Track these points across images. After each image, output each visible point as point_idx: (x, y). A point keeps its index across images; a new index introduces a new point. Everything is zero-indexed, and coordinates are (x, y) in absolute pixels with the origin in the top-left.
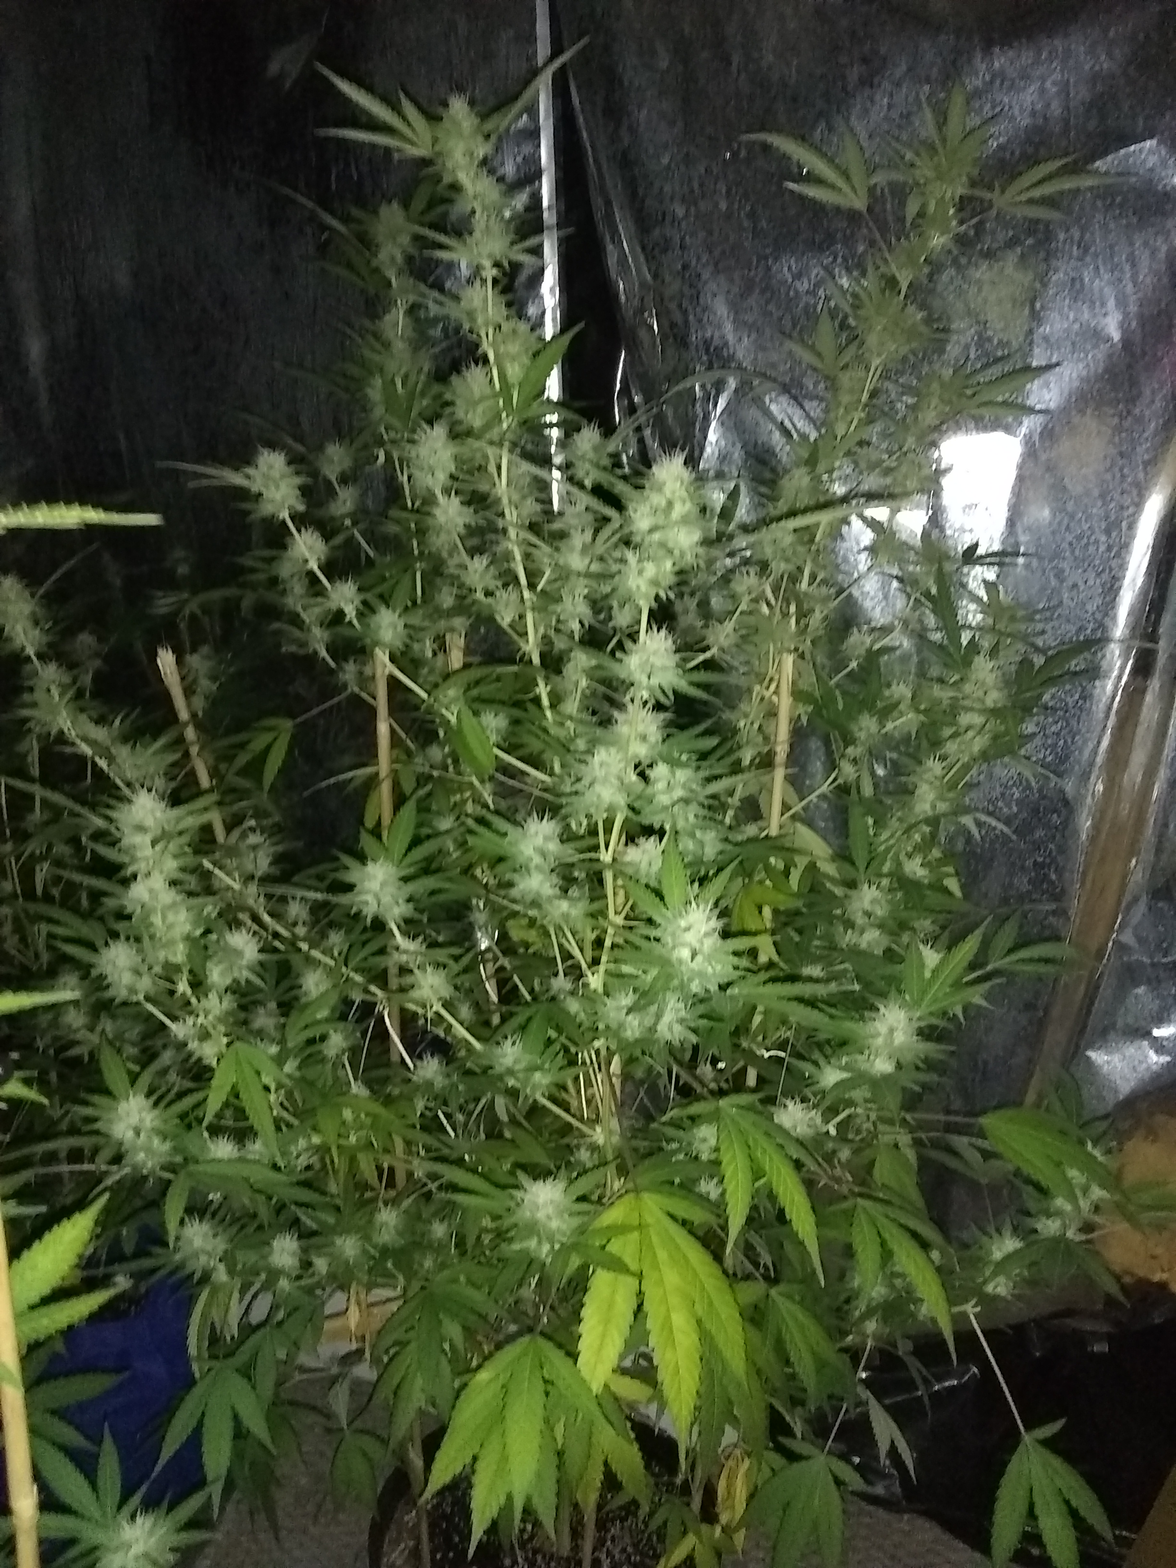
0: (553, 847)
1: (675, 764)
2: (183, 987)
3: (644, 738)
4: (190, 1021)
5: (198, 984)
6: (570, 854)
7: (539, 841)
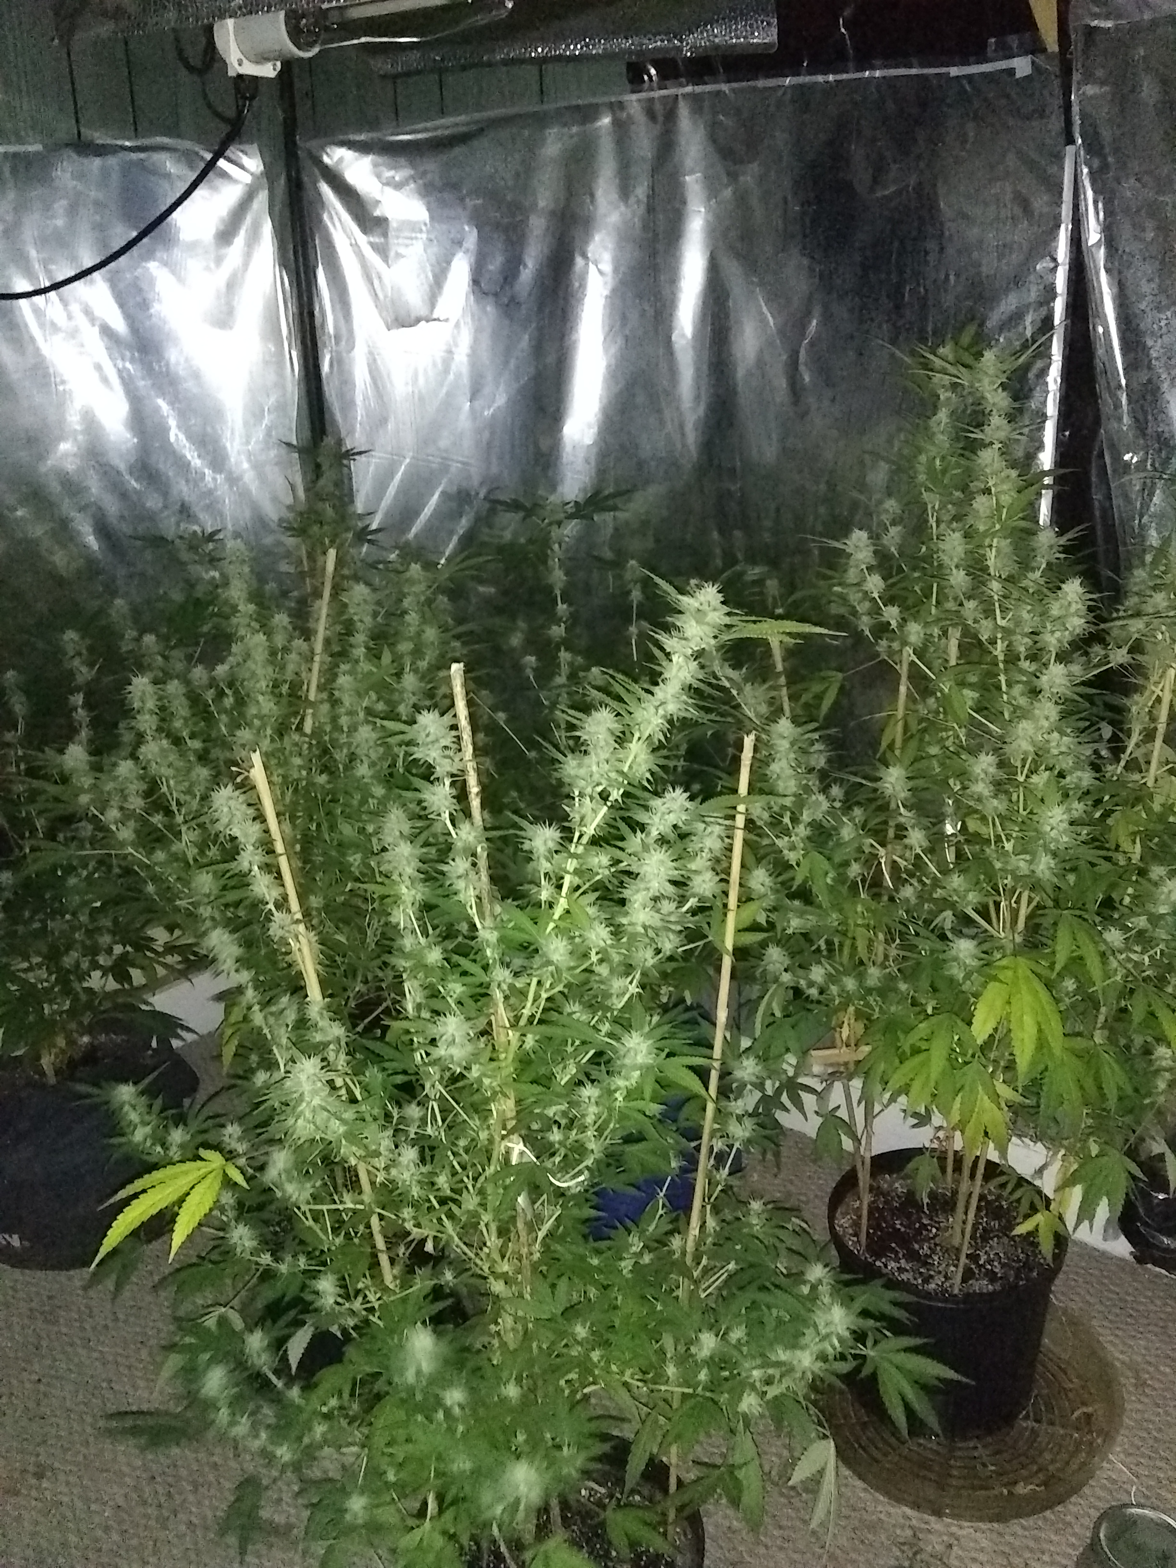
0: (992, 770)
1: (1062, 733)
2: (786, 820)
3: (1047, 718)
4: (786, 839)
5: (795, 820)
6: (1002, 775)
7: (984, 766)
